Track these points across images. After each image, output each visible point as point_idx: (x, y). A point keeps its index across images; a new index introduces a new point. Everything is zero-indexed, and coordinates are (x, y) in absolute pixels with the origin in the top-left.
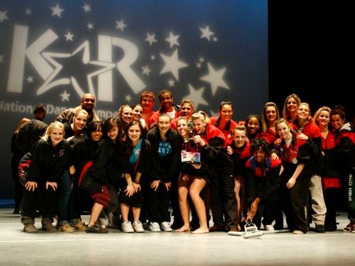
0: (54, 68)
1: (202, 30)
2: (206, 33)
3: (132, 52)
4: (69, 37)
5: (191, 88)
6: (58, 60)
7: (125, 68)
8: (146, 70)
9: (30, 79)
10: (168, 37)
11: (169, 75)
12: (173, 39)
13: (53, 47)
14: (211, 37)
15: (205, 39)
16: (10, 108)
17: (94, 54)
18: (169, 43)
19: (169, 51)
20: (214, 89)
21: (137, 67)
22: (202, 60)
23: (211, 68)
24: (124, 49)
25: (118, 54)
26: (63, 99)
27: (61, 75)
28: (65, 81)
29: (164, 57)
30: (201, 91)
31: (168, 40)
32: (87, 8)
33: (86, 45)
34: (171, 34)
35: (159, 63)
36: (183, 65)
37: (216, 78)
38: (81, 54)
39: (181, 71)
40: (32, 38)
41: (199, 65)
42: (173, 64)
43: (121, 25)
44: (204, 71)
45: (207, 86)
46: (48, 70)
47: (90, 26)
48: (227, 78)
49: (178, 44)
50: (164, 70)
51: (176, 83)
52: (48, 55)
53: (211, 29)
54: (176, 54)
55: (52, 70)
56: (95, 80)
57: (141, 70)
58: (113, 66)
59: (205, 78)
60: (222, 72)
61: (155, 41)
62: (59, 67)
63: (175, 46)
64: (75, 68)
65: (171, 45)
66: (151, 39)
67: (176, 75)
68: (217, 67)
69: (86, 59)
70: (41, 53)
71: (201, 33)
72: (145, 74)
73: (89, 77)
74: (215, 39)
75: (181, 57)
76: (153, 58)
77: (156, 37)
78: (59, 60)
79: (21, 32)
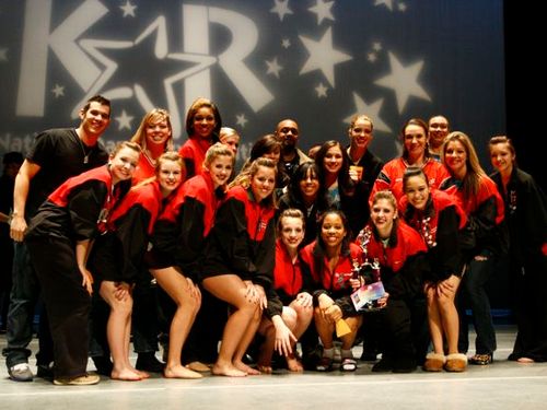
0: (102, 67)
3: (246, 34)
4: (129, 10)
5: (359, 101)
6: (109, 53)
7: (234, 63)
8: (274, 67)
9: (59, 91)
10: (314, 4)
11: (317, 76)
12: (322, 9)
13: (100, 30)
15: (383, 7)
16: (24, 144)
17: (176, 40)
18: (314, 16)
19: (315, 30)
20: (402, 103)
21: (256, 62)
22: (377, 46)
23: (394, 61)
24: (233, 30)
25: (220, 38)
26: (121, 126)
27: (115, 81)
28: (122, 93)
29: (308, 43)
30: (377, 105)
31: (313, 9)
33: (160, 24)
35: (298, 54)
36: (342, 57)
37: (405, 80)
38: (152, 39)
39: (340, 69)
40: (59, 14)
41: (372, 57)
42: (323, 56)
44: (383, 67)
45: (389, 96)
48: (426, 79)
49: (331, 17)
50: (308, 67)
51: (330, 91)
52: (91, 45)
54: (328, 36)
55: (98, 72)
56: (179, 88)
57: (266, 68)
59: (385, 82)
60: (416, 68)
61: (290, 12)
62: (112, 67)
63: (326, 22)
64: (142, 68)
65: (320, 19)
66: (282, 7)
67: (330, 76)
68: (407, 59)
69: (161, 50)
70: (77, 41)
72: (272, 75)
73: (168, 83)
74: (402, 7)
75: (340, 42)
76: (286, 43)
77: (290, 5)
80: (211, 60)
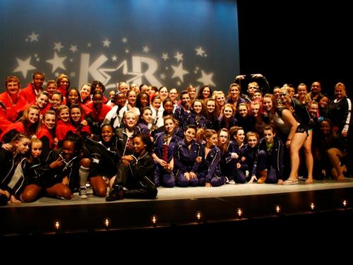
0: (106, 78)
1: (197, 50)
2: (200, 52)
3: (153, 65)
4: (114, 58)
7: (150, 75)
8: (163, 76)
10: (176, 55)
11: (177, 79)
12: (179, 57)
13: (105, 65)
14: (203, 54)
15: (199, 55)
17: (130, 68)
18: (176, 59)
19: (177, 64)
21: (157, 74)
22: (197, 68)
23: (203, 73)
24: (149, 64)
25: (145, 67)
27: (110, 82)
28: (113, 86)
29: (174, 68)
31: (176, 57)
32: (125, 40)
33: (125, 63)
34: (178, 54)
35: (171, 72)
36: (186, 72)
37: (207, 79)
38: (122, 68)
39: (185, 76)
40: (92, 61)
41: (196, 72)
42: (179, 72)
43: (146, 49)
44: (199, 75)
46: (102, 77)
47: (127, 51)
49: (182, 59)
50: (174, 76)
51: (182, 83)
52: (102, 70)
53: (203, 49)
54: (181, 65)
55: (104, 79)
57: (160, 76)
59: (200, 80)
60: (211, 75)
61: (168, 58)
62: (109, 77)
63: (180, 61)
65: (178, 60)
66: (165, 57)
67: (182, 78)
68: (208, 72)
69: (125, 71)
70: (98, 69)
71: (196, 52)
72: (162, 79)
74: (206, 55)
75: (185, 67)
76: (167, 68)
77: (168, 56)
78: (109, 73)
79: (85, 58)
80: (142, 75)
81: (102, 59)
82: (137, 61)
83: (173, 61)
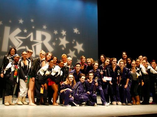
0: (20, 42)
2: (76, 31)
3: (49, 37)
4: (25, 31)
5: (70, 51)
7: (46, 43)
8: (54, 44)
9: (10, 47)
10: (62, 32)
11: (62, 46)
12: (64, 33)
13: (19, 35)
14: (78, 32)
15: (75, 33)
16: (3, 57)
17: (35, 37)
18: (62, 34)
19: (62, 37)
20: (79, 51)
21: (51, 43)
22: (74, 40)
23: (77, 43)
24: (46, 36)
25: (43, 38)
27: (22, 45)
28: (23, 48)
29: (61, 39)
30: (74, 52)
31: (62, 33)
32: (32, 21)
33: (32, 34)
34: (63, 31)
35: (59, 41)
36: (67, 42)
37: (79, 47)
38: (30, 37)
39: (67, 45)
40: (12, 31)
41: (73, 43)
42: (64, 42)
43: (45, 27)
44: (75, 44)
45: (76, 50)
46: (17, 43)
47: (33, 27)
48: (83, 47)
50: (60, 44)
51: (65, 49)
52: (17, 38)
53: (78, 30)
54: (65, 38)
55: (19, 43)
56: (35, 47)
57: (52, 44)
58: (42, 42)
59: (75, 47)
60: (82, 45)
61: (57, 33)
62: (22, 42)
63: (64, 35)
64: (28, 43)
65: (63, 35)
66: (56, 32)
67: (65, 46)
68: (80, 43)
69: (32, 39)
70: (15, 37)
71: (74, 31)
72: (54, 45)
73: (33, 46)
74: (79, 33)
75: (67, 39)
76: (56, 39)
77: (58, 32)
78: (22, 40)
79: (7, 29)
81: (18, 31)
82: (39, 34)
83: (60, 35)
